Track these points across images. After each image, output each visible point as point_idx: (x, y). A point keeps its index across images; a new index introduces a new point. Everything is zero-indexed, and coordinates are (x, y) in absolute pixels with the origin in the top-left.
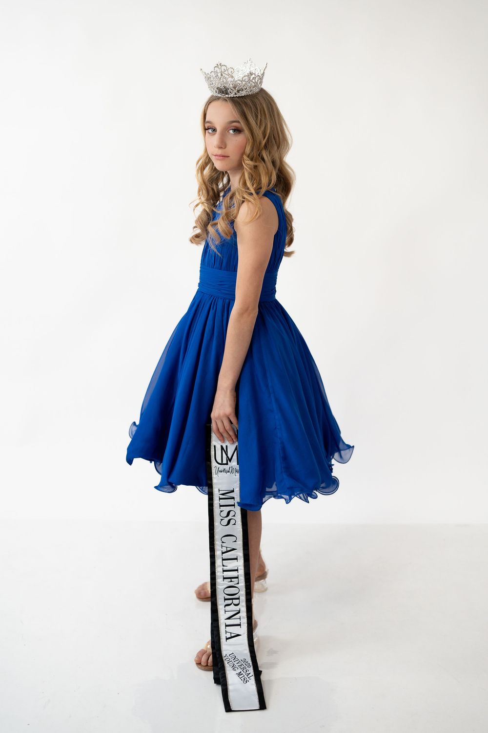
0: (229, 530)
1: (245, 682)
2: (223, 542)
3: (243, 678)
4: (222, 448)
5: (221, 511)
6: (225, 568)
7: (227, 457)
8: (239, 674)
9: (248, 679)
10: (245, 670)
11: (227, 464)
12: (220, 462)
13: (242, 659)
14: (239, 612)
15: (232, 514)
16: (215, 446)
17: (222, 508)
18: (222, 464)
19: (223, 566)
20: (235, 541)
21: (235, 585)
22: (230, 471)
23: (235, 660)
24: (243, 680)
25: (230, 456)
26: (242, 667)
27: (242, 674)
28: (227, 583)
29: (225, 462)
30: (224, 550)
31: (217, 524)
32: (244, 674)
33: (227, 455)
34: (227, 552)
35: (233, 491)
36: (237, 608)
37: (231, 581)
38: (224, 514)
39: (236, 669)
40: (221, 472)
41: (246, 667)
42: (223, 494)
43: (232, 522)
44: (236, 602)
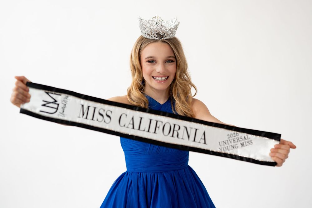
0: (115, 118)
1: (251, 143)
2: (124, 126)
3: (247, 144)
4: (44, 105)
5: (97, 120)
6: (147, 129)
7: (53, 103)
8: (242, 145)
9: (249, 140)
10: (240, 139)
11: (58, 105)
12: (55, 110)
13: (228, 137)
14: (186, 128)
15: (102, 112)
16: (41, 111)
17: (95, 118)
18: (57, 109)
19: (144, 130)
20: (126, 115)
21: (163, 124)
22: (65, 103)
23: (227, 143)
24: (248, 144)
25: (52, 100)
26: (236, 140)
27: (243, 143)
28: (159, 131)
29: (56, 106)
30: (131, 126)
31: (107, 127)
32: (243, 141)
33: (50, 103)
34: (133, 124)
35: (83, 106)
36: (182, 128)
37: (159, 127)
38: (100, 118)
39: (236, 146)
40: (63, 111)
41: (237, 137)
42: (83, 115)
43: (109, 114)
44: (177, 128)
